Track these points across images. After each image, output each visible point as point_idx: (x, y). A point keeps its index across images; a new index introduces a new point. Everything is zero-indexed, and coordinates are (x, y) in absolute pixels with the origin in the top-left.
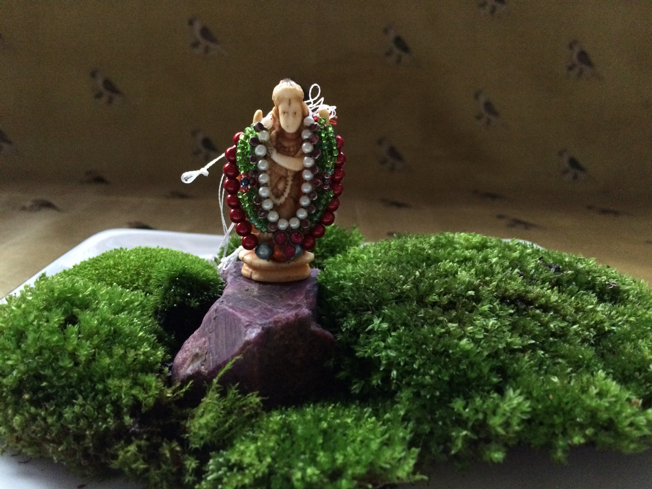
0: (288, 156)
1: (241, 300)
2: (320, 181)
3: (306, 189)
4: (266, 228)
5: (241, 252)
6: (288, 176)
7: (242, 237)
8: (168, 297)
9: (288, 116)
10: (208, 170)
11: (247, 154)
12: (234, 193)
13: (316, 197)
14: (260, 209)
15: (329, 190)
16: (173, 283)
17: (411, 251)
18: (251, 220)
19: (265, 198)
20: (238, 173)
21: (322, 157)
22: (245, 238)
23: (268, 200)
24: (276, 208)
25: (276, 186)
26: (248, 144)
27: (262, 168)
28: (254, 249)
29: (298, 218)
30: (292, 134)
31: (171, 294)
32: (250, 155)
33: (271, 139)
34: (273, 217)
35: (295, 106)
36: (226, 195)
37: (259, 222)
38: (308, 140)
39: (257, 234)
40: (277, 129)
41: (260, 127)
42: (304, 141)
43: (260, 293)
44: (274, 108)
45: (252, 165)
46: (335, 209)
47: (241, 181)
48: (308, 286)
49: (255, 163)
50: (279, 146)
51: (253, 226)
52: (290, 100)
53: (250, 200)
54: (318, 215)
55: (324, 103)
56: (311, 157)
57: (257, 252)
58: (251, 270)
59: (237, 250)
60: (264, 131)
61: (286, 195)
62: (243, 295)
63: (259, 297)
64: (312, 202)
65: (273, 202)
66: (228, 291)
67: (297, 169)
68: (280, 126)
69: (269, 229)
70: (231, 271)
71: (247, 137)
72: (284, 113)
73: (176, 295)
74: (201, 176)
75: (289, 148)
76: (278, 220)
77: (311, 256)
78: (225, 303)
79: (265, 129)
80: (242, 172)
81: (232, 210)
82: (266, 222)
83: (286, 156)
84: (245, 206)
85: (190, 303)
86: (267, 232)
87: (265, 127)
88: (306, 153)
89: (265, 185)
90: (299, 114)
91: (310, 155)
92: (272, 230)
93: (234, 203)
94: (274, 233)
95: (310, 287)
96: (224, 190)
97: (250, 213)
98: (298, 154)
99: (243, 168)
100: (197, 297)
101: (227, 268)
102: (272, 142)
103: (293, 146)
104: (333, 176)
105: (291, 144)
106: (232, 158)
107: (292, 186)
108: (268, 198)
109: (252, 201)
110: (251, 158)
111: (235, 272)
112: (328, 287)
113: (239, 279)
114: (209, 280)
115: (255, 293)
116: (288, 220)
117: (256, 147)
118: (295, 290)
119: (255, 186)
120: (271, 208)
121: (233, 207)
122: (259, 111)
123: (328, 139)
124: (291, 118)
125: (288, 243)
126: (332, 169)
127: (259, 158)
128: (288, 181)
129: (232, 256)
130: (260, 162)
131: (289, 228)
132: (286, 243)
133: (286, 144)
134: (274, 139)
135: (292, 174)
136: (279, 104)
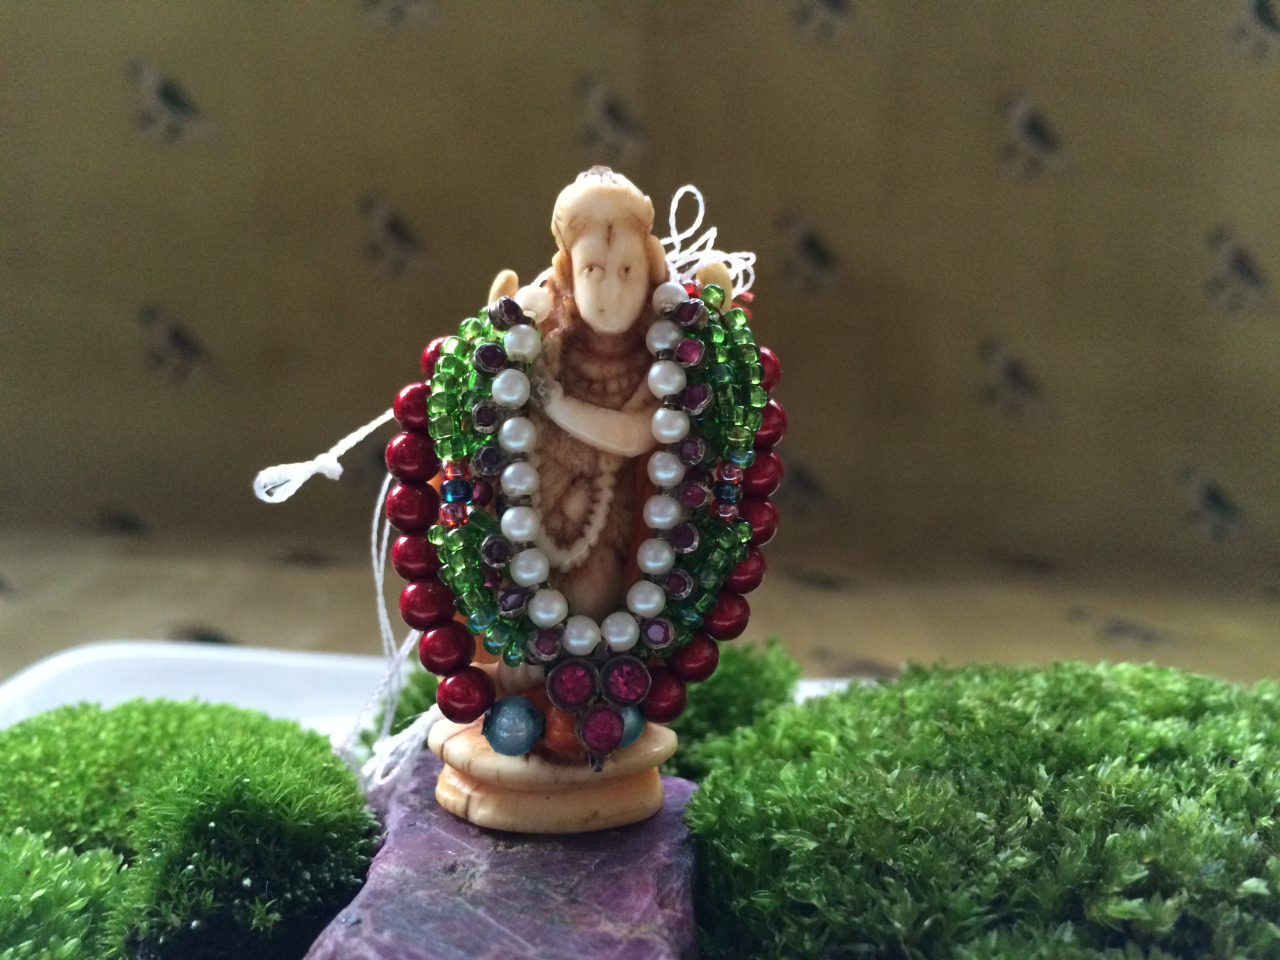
0: (603, 406)
1: (427, 917)
2: (706, 489)
3: (662, 514)
4: (524, 647)
5: (436, 725)
6: (601, 474)
7: (440, 679)
8: (172, 891)
9: (602, 278)
10: (341, 460)
11: (463, 403)
12: (417, 530)
13: (696, 544)
14: (504, 584)
15: (736, 521)
16: (197, 839)
17: (987, 723)
18: (473, 622)
19: (521, 546)
20: (434, 467)
21: (712, 412)
22: (450, 680)
23: (532, 550)
24: (558, 579)
25: (558, 508)
26: (470, 368)
27: (514, 445)
28: (482, 717)
29: (634, 614)
30: (614, 338)
31: (184, 880)
32: (475, 402)
33: (543, 355)
34: (547, 610)
35: (628, 246)
36: (393, 538)
37: (500, 627)
38: (668, 355)
39: (492, 667)
40: (564, 324)
41: (511, 314)
42: (652, 359)
43: (496, 883)
44: (556, 259)
45: (479, 436)
46: (753, 584)
47: (443, 488)
48: (663, 851)
49: (489, 429)
50: (571, 376)
51: (477, 639)
52: (610, 227)
53: (469, 552)
54: (700, 605)
55: (715, 247)
56: (677, 408)
57: (488, 730)
58: (466, 790)
59: (425, 718)
60: (523, 327)
61: (592, 536)
62: (434, 892)
63: (492, 903)
64: (679, 559)
65: (549, 560)
66: (385, 870)
67: (632, 449)
68: (575, 314)
69: (534, 650)
70: (401, 789)
71: (466, 347)
72: (591, 270)
73: (201, 885)
74: (318, 479)
75: (604, 381)
76: (565, 622)
77: (664, 739)
78: (367, 930)
79: (528, 321)
80: (447, 459)
81: (412, 588)
82: (524, 625)
83: (593, 407)
84: (454, 571)
85: (249, 914)
86: (527, 661)
87: (527, 313)
88: (660, 396)
89: (523, 501)
90: (640, 272)
91: (676, 402)
92: (544, 657)
93: (417, 563)
94: (548, 666)
95: (668, 855)
96: (388, 524)
97: (471, 593)
98: (637, 399)
99: (449, 444)
100: (277, 891)
101: (388, 778)
102: (547, 363)
103: (618, 376)
104: (749, 473)
105: (614, 369)
106: (416, 419)
107: (611, 504)
108: (531, 545)
109: (476, 556)
110: (480, 412)
111: (415, 792)
112: (734, 856)
113: (428, 819)
114: (323, 826)
115: (479, 884)
116: (599, 619)
117: (494, 375)
118: (618, 869)
119: (487, 508)
120: (543, 578)
121: (412, 577)
122: (505, 275)
123: (735, 353)
124: (614, 284)
125: (600, 700)
126: (747, 449)
127: (507, 411)
128: (599, 490)
129: (408, 738)
130: (508, 425)
131: (602, 649)
132: (591, 702)
133: (593, 370)
134: (555, 354)
135: (614, 466)
136: (573, 242)
